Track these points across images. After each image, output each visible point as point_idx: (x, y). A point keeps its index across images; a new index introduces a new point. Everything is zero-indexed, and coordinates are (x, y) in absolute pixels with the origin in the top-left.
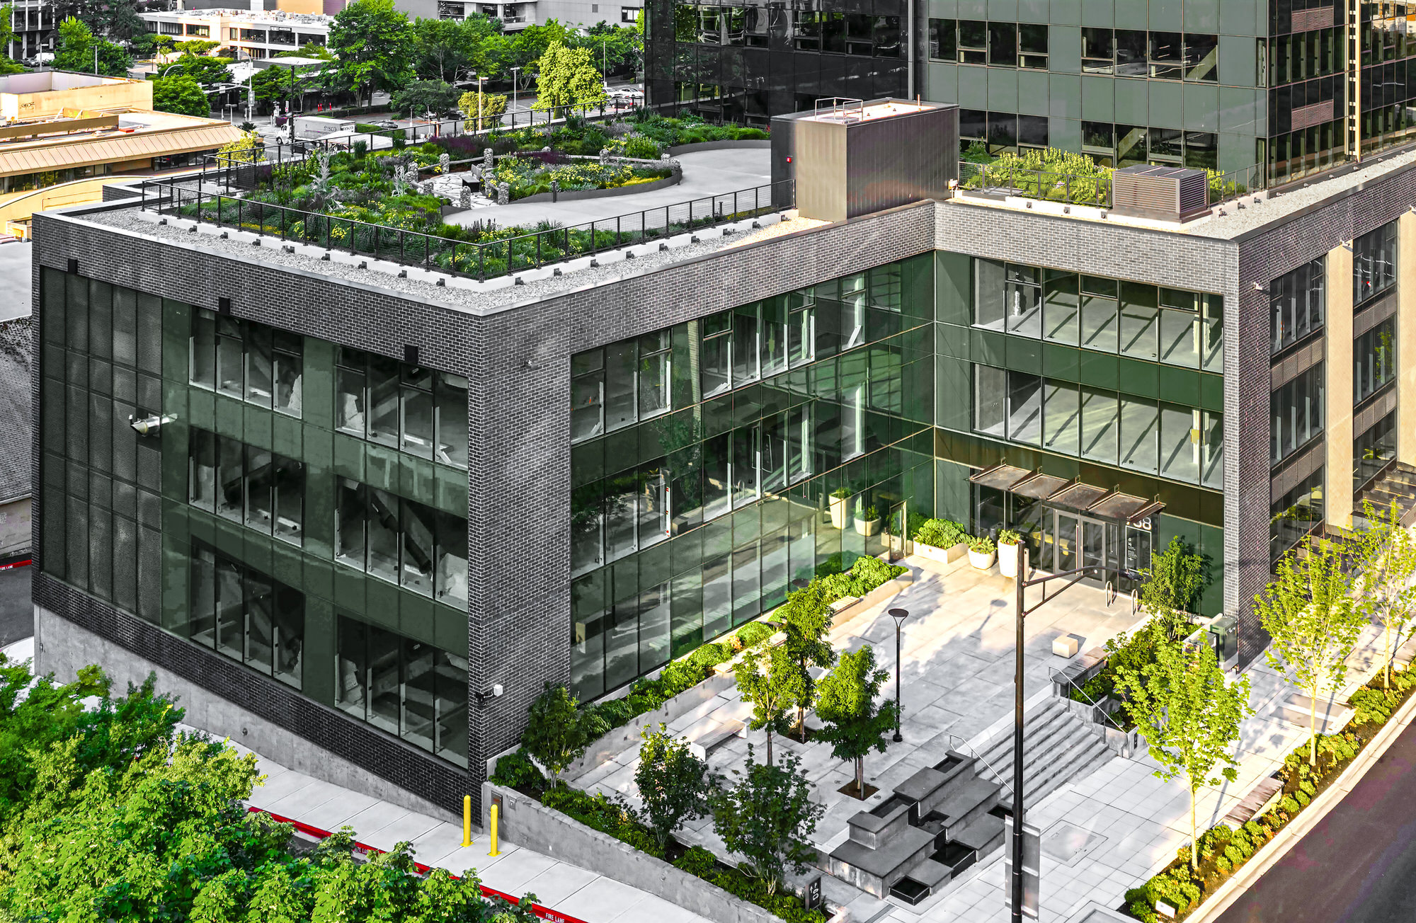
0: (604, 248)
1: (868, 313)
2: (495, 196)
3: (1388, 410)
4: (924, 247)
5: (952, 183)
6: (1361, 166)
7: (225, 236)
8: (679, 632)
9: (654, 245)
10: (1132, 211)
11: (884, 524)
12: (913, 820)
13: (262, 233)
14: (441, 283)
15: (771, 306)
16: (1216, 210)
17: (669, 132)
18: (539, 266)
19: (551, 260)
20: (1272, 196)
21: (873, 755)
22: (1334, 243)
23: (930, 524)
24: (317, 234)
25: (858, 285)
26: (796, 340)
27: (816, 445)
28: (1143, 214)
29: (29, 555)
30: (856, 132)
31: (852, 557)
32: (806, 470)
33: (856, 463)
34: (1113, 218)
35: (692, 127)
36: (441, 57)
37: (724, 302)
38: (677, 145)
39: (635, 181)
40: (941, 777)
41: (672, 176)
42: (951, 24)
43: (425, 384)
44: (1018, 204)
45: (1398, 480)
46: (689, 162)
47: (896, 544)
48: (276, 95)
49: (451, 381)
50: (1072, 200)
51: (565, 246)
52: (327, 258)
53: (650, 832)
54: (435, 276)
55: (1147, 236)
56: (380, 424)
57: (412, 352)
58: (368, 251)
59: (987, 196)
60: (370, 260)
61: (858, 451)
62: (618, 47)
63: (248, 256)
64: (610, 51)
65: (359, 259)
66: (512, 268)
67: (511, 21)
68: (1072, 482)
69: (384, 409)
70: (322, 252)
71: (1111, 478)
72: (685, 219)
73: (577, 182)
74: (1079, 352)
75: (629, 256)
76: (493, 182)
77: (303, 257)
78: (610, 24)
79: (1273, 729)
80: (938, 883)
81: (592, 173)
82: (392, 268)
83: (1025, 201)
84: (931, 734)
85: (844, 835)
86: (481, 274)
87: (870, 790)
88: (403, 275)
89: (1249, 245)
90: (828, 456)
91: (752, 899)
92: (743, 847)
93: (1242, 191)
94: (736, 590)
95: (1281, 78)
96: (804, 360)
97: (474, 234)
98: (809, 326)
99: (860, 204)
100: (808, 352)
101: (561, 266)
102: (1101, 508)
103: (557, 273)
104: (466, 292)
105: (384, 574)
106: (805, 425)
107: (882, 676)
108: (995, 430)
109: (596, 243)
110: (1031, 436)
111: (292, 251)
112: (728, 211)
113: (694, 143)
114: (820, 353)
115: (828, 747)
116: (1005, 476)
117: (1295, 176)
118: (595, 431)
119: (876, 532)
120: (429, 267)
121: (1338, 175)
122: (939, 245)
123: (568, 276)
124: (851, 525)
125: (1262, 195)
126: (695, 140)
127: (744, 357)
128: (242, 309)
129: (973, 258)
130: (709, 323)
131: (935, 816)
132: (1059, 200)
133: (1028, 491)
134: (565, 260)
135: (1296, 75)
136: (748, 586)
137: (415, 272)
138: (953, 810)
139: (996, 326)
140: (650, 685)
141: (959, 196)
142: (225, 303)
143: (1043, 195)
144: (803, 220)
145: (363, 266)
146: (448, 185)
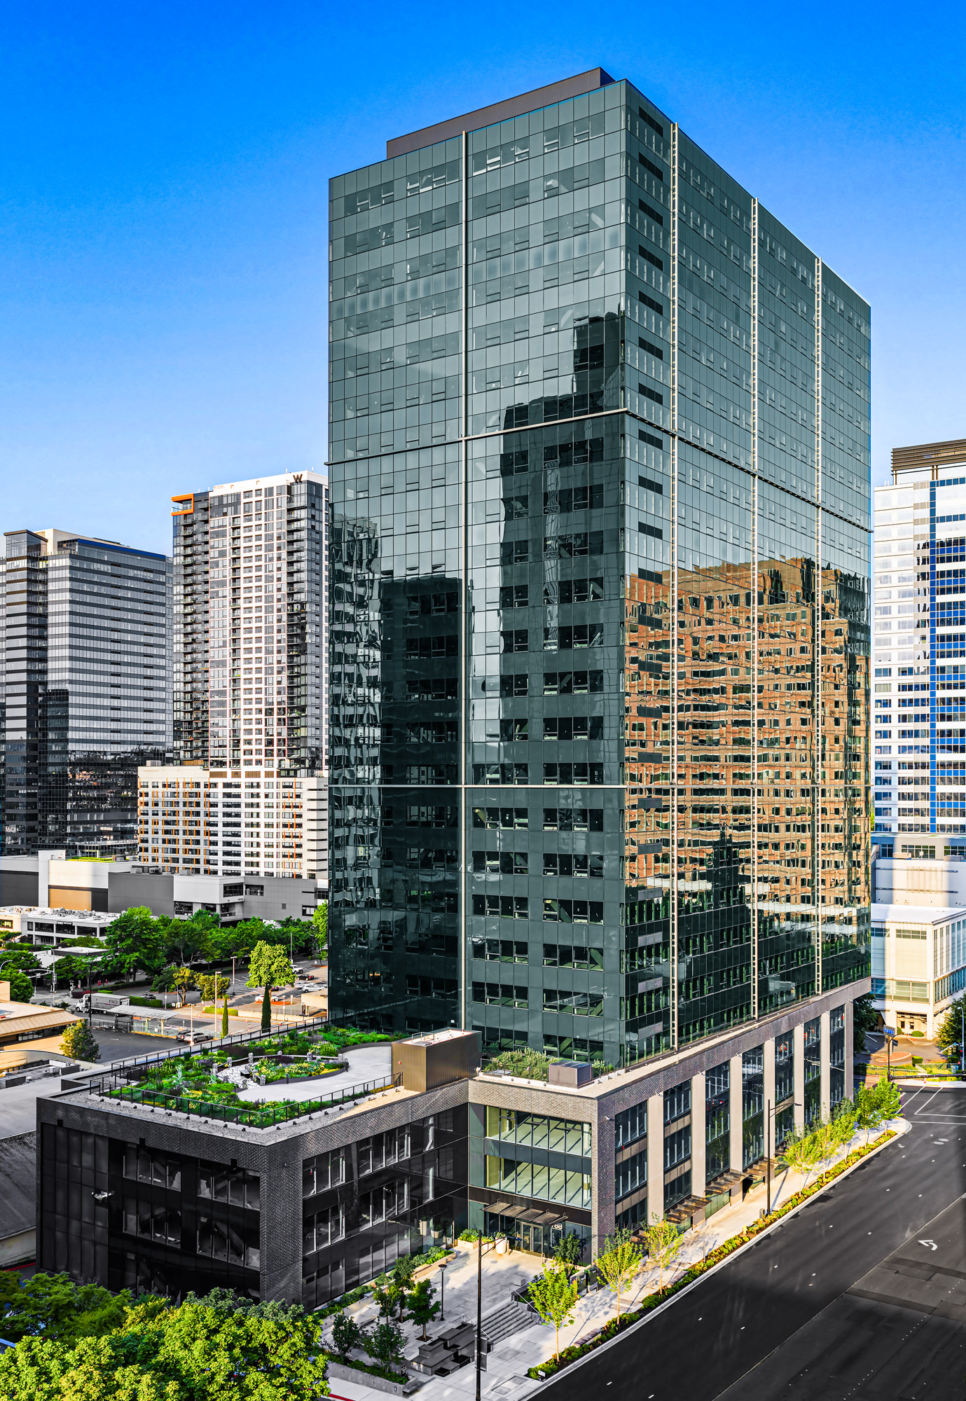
0: (314, 1110)
1: (435, 1132)
2: (258, 1081)
3: (686, 1170)
4: (462, 1102)
5: (478, 1069)
6: (679, 1051)
7: (135, 1107)
8: (350, 1281)
9: (337, 1108)
10: (557, 1083)
11: (445, 1233)
12: (446, 1347)
13: (154, 1106)
14: (244, 1130)
15: (391, 1133)
16: (596, 1081)
17: (341, 1039)
18: (287, 1121)
19: (291, 1118)
20: (627, 1071)
21: (430, 1324)
22: (652, 1094)
23: (466, 1231)
24: (180, 1107)
25: (431, 1121)
26: (401, 1146)
27: (410, 1195)
28: (562, 1084)
29: (34, 1260)
30: (432, 1050)
31: (428, 1247)
32: (406, 1208)
33: (431, 1203)
34: (551, 1087)
35: (354, 1035)
36: (182, 947)
37: (368, 1133)
38: (345, 1047)
39: (326, 1071)
40: (459, 1331)
41: (344, 1067)
42: (482, 985)
43: (240, 1175)
44: (507, 1079)
45: (690, 1204)
46: (350, 1056)
47: (449, 1241)
48: (70, 975)
49: (251, 1173)
50: (532, 1077)
51: (297, 1110)
52: (188, 1118)
53: (338, 1356)
54: (241, 1127)
55: (560, 1096)
56: (218, 1193)
57: (234, 1162)
58: (207, 1115)
59: (494, 1075)
60: (209, 1120)
61: (431, 1198)
62: (301, 935)
63: (149, 1117)
64: (296, 938)
65: (204, 1119)
66: (275, 1122)
67: (225, 915)
68: (528, 1209)
69: (220, 1186)
70: (185, 1115)
71: (545, 1206)
72: (351, 1094)
73: (298, 1073)
74: (532, 1149)
75: (326, 1113)
76: (257, 1074)
77: (176, 1118)
78: (295, 918)
79: (606, 1309)
80: (454, 1370)
81: (305, 1068)
82: (221, 1123)
83: (510, 1078)
84: (457, 1317)
85: (417, 1354)
86: (262, 1126)
87: (428, 1338)
88: (226, 1126)
89: (603, 1100)
90: (416, 1199)
91: (379, 1376)
92: (376, 1356)
93: (613, 1070)
94: (374, 1263)
95: (633, 1014)
96: (405, 1158)
97: (256, 1106)
98: (408, 1141)
99: (432, 1083)
100: (407, 1154)
101: (296, 1120)
102: (538, 1220)
103: (295, 1123)
104: (255, 1134)
105: (220, 1257)
106: (406, 1185)
107: (434, 1291)
108: (496, 1186)
109: (312, 1108)
110: (511, 1188)
111: (170, 1115)
112: (371, 1088)
113: (355, 1046)
114: (414, 1151)
115: (412, 1321)
116: (499, 1208)
117: (641, 1060)
118: (314, 1192)
119: (441, 1237)
120: (237, 1123)
121: (664, 1058)
122: (471, 1100)
123: (299, 1124)
124: (429, 1233)
125: (622, 1071)
126: (355, 1044)
127: (378, 1156)
128: (150, 1143)
129: (485, 1106)
130: (361, 1143)
131: (455, 1346)
132: (526, 1077)
133: (508, 1213)
134: (298, 1117)
135: (641, 1011)
136: (380, 1261)
137: (231, 1125)
138: (462, 1343)
139: (496, 1138)
140: (336, 1303)
141: (481, 1076)
142: (142, 1141)
143: (520, 1075)
144: (406, 1091)
145: (206, 1122)
146: (234, 1074)
